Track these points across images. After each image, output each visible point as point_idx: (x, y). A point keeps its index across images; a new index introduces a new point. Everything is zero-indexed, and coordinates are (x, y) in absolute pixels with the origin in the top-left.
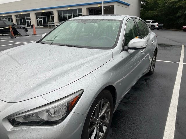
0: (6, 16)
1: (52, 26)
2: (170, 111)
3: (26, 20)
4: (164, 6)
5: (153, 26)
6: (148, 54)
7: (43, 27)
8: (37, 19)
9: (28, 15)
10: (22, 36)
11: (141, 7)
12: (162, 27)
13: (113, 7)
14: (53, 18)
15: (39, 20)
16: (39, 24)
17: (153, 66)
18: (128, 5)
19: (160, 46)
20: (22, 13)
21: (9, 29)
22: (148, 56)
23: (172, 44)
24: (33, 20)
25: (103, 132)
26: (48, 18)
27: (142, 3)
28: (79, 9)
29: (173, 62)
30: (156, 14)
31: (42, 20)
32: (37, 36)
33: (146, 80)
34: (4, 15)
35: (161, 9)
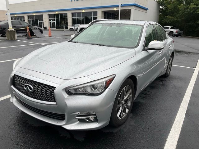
0: (18, 17)
1: (65, 28)
2: (182, 105)
3: (39, 21)
4: (184, 12)
5: (172, 32)
6: (165, 58)
7: (55, 29)
8: (50, 20)
9: (41, 16)
10: (37, 37)
11: (160, 12)
12: (182, 34)
13: (130, 10)
14: (66, 20)
15: (52, 21)
16: (52, 26)
17: (169, 69)
18: (146, 9)
19: (178, 53)
20: (34, 14)
21: (26, 30)
22: (164, 60)
23: (190, 52)
24: (46, 22)
25: (126, 113)
26: (62, 20)
27: (161, 7)
28: (94, 12)
29: (189, 68)
30: (176, 19)
31: (55, 21)
32: (53, 38)
33: (162, 81)
34: (16, 16)
35: (181, 15)
